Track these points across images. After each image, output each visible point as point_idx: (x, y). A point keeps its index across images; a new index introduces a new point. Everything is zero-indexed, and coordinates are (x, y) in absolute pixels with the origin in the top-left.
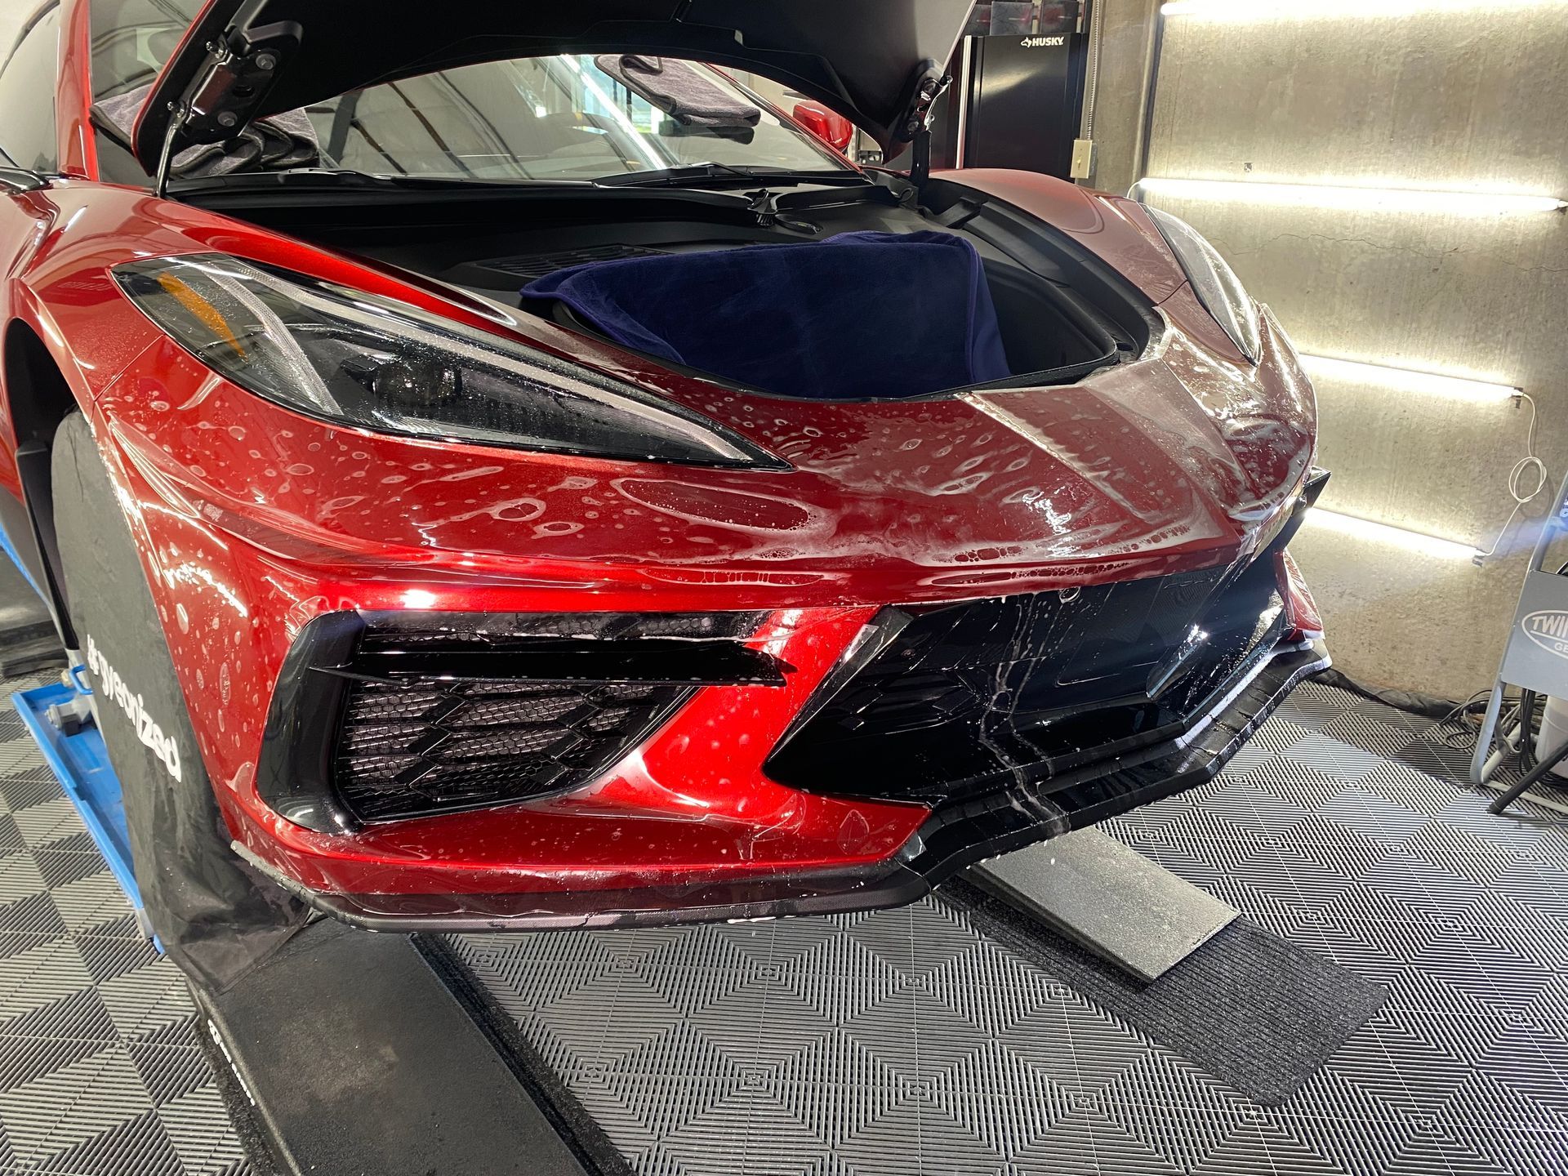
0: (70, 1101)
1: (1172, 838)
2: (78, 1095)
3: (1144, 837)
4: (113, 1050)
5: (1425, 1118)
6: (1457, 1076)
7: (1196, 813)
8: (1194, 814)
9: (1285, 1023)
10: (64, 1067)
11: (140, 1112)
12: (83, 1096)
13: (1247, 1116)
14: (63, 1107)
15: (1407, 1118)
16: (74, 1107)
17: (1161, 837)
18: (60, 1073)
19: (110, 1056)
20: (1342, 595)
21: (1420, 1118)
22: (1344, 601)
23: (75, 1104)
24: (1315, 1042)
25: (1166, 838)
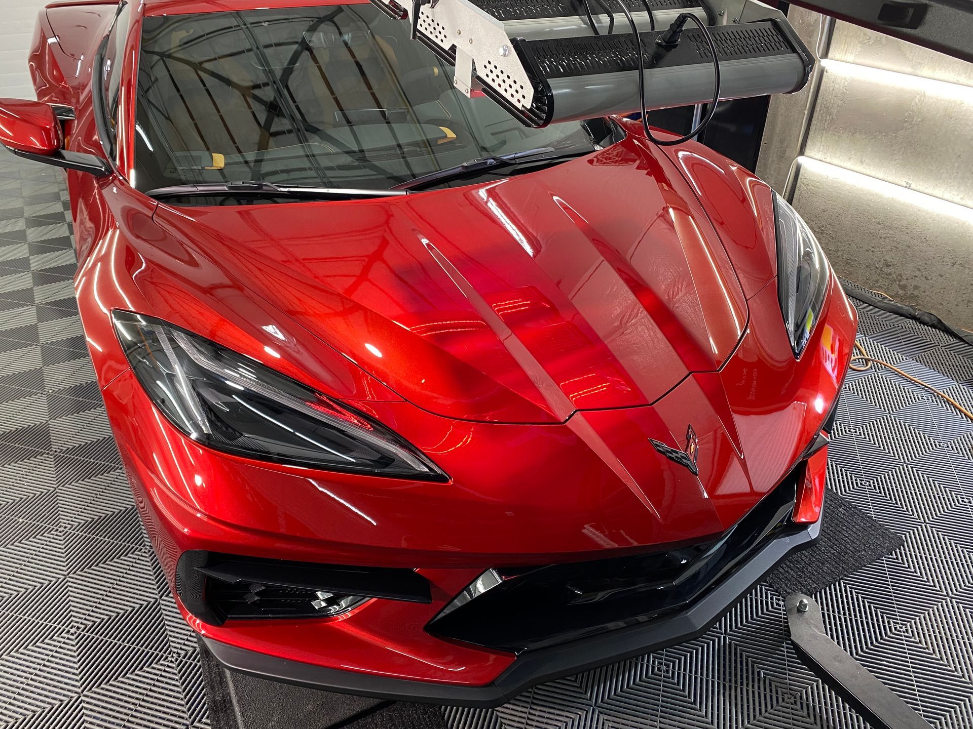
0: (94, 495)
1: (884, 488)
2: (98, 493)
3: (861, 484)
4: (121, 471)
5: (902, 624)
6: (935, 601)
7: (906, 469)
8: (903, 469)
9: (821, 551)
10: (95, 477)
11: (128, 506)
12: (101, 493)
13: (777, 604)
14: (90, 498)
15: (889, 622)
16: (95, 499)
17: (874, 486)
18: (92, 480)
19: (118, 474)
20: (954, 264)
21: (898, 623)
22: (955, 269)
23: (96, 497)
24: (838, 566)
25: (879, 487)
